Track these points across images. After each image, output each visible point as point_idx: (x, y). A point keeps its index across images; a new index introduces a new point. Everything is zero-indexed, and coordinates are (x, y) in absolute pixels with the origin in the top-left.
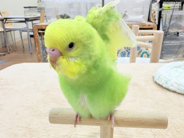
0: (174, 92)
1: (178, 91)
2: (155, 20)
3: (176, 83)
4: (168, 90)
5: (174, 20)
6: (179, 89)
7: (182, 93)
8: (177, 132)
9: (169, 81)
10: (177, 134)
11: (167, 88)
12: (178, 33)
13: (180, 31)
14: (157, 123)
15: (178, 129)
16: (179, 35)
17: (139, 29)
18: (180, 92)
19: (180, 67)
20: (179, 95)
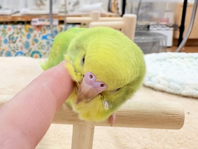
0: (163, 91)
1: (168, 90)
2: (118, 9)
3: (164, 79)
4: (152, 89)
5: (142, 9)
6: (169, 87)
7: (174, 93)
8: (178, 143)
9: (154, 76)
10: (179, 147)
11: (151, 86)
12: (148, 27)
13: (151, 23)
14: (167, 118)
15: (179, 139)
16: (151, 28)
17: (99, 15)
18: (172, 91)
19: (164, 60)
20: (171, 95)
